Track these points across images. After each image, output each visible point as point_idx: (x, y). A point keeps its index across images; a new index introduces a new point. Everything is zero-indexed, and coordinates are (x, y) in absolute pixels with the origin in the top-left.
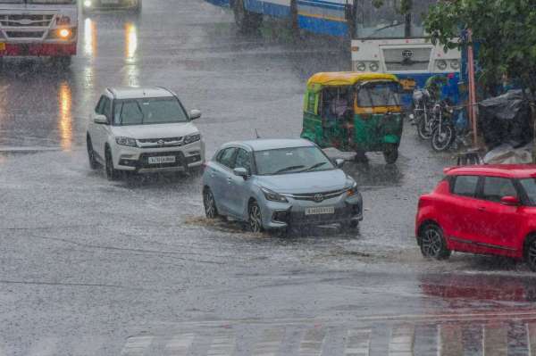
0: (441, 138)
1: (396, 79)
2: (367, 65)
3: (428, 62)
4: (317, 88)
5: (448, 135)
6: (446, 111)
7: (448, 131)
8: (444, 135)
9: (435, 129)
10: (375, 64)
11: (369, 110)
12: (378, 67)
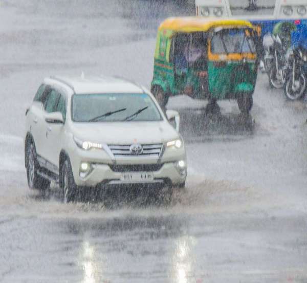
0: (295, 86)
1: (250, 26)
2: (212, 11)
3: (273, 8)
4: (169, 34)
5: (302, 83)
6: (300, 59)
7: (302, 79)
8: (297, 84)
9: (287, 78)
10: (219, 10)
11: (223, 57)
12: (222, 13)
